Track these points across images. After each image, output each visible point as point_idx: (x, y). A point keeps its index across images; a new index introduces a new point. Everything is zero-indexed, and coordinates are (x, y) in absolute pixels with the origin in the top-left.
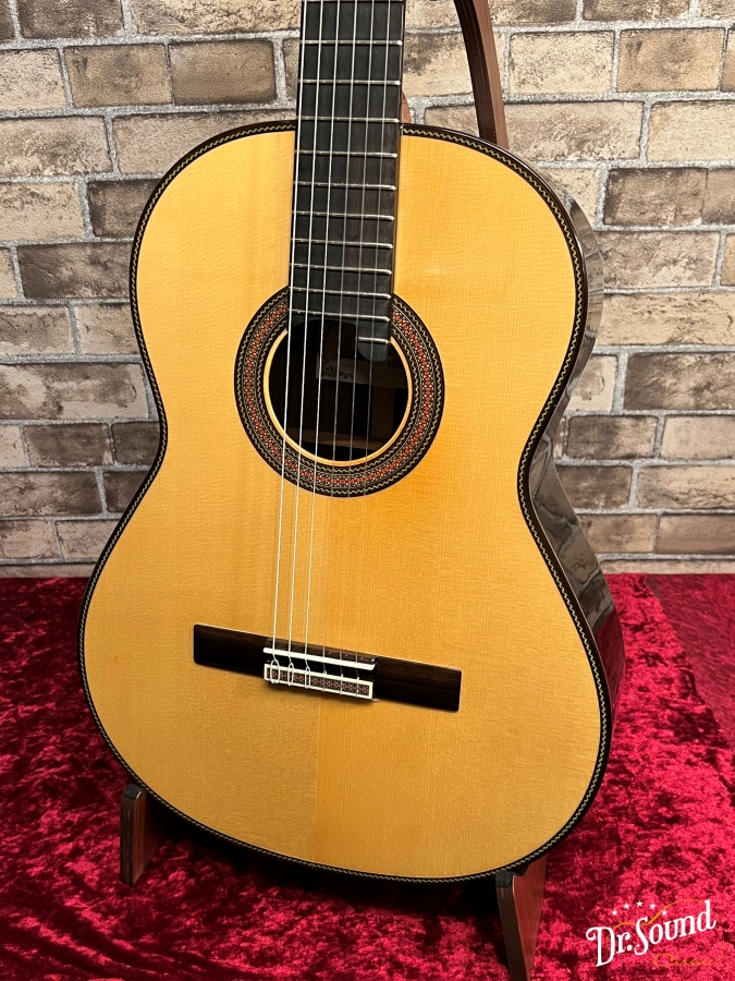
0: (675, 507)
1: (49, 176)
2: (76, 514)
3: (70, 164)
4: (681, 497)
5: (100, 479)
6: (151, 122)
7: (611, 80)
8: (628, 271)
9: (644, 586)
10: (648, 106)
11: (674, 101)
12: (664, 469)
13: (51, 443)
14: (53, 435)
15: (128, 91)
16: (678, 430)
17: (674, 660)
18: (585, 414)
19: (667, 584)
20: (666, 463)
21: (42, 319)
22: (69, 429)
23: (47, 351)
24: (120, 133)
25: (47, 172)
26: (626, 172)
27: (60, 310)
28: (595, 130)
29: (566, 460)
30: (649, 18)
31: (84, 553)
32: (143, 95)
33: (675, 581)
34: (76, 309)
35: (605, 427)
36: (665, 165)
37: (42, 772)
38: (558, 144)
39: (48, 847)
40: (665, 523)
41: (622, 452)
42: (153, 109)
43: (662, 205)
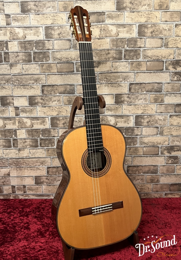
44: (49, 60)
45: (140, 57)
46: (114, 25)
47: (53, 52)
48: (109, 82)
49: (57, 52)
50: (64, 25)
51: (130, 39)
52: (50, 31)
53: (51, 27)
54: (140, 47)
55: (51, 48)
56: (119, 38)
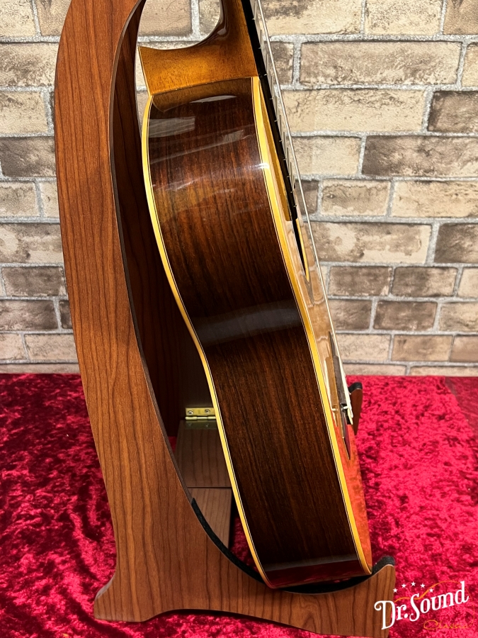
0: (466, 331)
1: (22, 87)
2: (39, 330)
3: (38, 78)
4: (470, 323)
5: (56, 306)
7: (439, 26)
8: (443, 165)
9: (444, 386)
10: (465, 45)
12: (460, 305)
13: (21, 280)
14: (23, 274)
16: (471, 278)
17: (468, 441)
18: (406, 265)
19: (459, 385)
20: (461, 300)
21: (15, 191)
22: (34, 270)
23: (19, 214)
25: (20, 83)
26: (446, 94)
27: (29, 185)
29: (391, 297)
31: (44, 356)
33: (465, 382)
34: (41, 184)
35: (419, 275)
36: (474, 89)
37: (21, 523)
38: (398, 72)
39: (28, 584)
40: (458, 342)
41: (430, 292)
43: (470, 118)
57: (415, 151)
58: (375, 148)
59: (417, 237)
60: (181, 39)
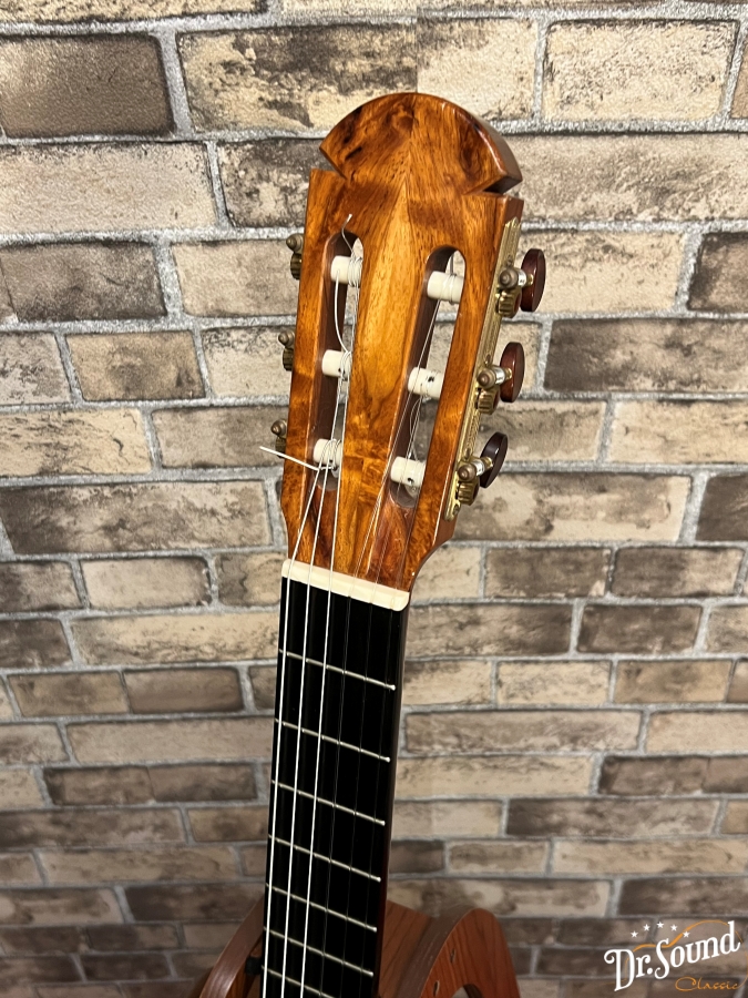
3: (23, 756)
5: (77, 961)
6: (108, 728)
8: (624, 826)
10: (648, 714)
11: (676, 711)
15: (80, 705)
18: (578, 918)
21: (6, 861)
22: (41, 930)
23: (13, 881)
24: (75, 736)
26: (622, 760)
27: (24, 855)
28: (590, 730)
29: (558, 946)
30: (650, 652)
32: (97, 708)
34: (40, 854)
35: (598, 926)
36: (664, 754)
38: (550, 739)
40: (657, 984)
41: (616, 941)
42: (109, 718)
43: (661, 782)
44: (63, 660)
45: (693, 642)
46: (524, 474)
47: (87, 619)
48: (476, 751)
49: (111, 619)
50: (136, 479)
51: (633, 551)
52: (38, 513)
53: (46, 492)
54: (702, 595)
55: (67, 598)
56: (553, 544)
57: (580, 812)
58: (522, 809)
59: (592, 892)
60: (228, 714)
